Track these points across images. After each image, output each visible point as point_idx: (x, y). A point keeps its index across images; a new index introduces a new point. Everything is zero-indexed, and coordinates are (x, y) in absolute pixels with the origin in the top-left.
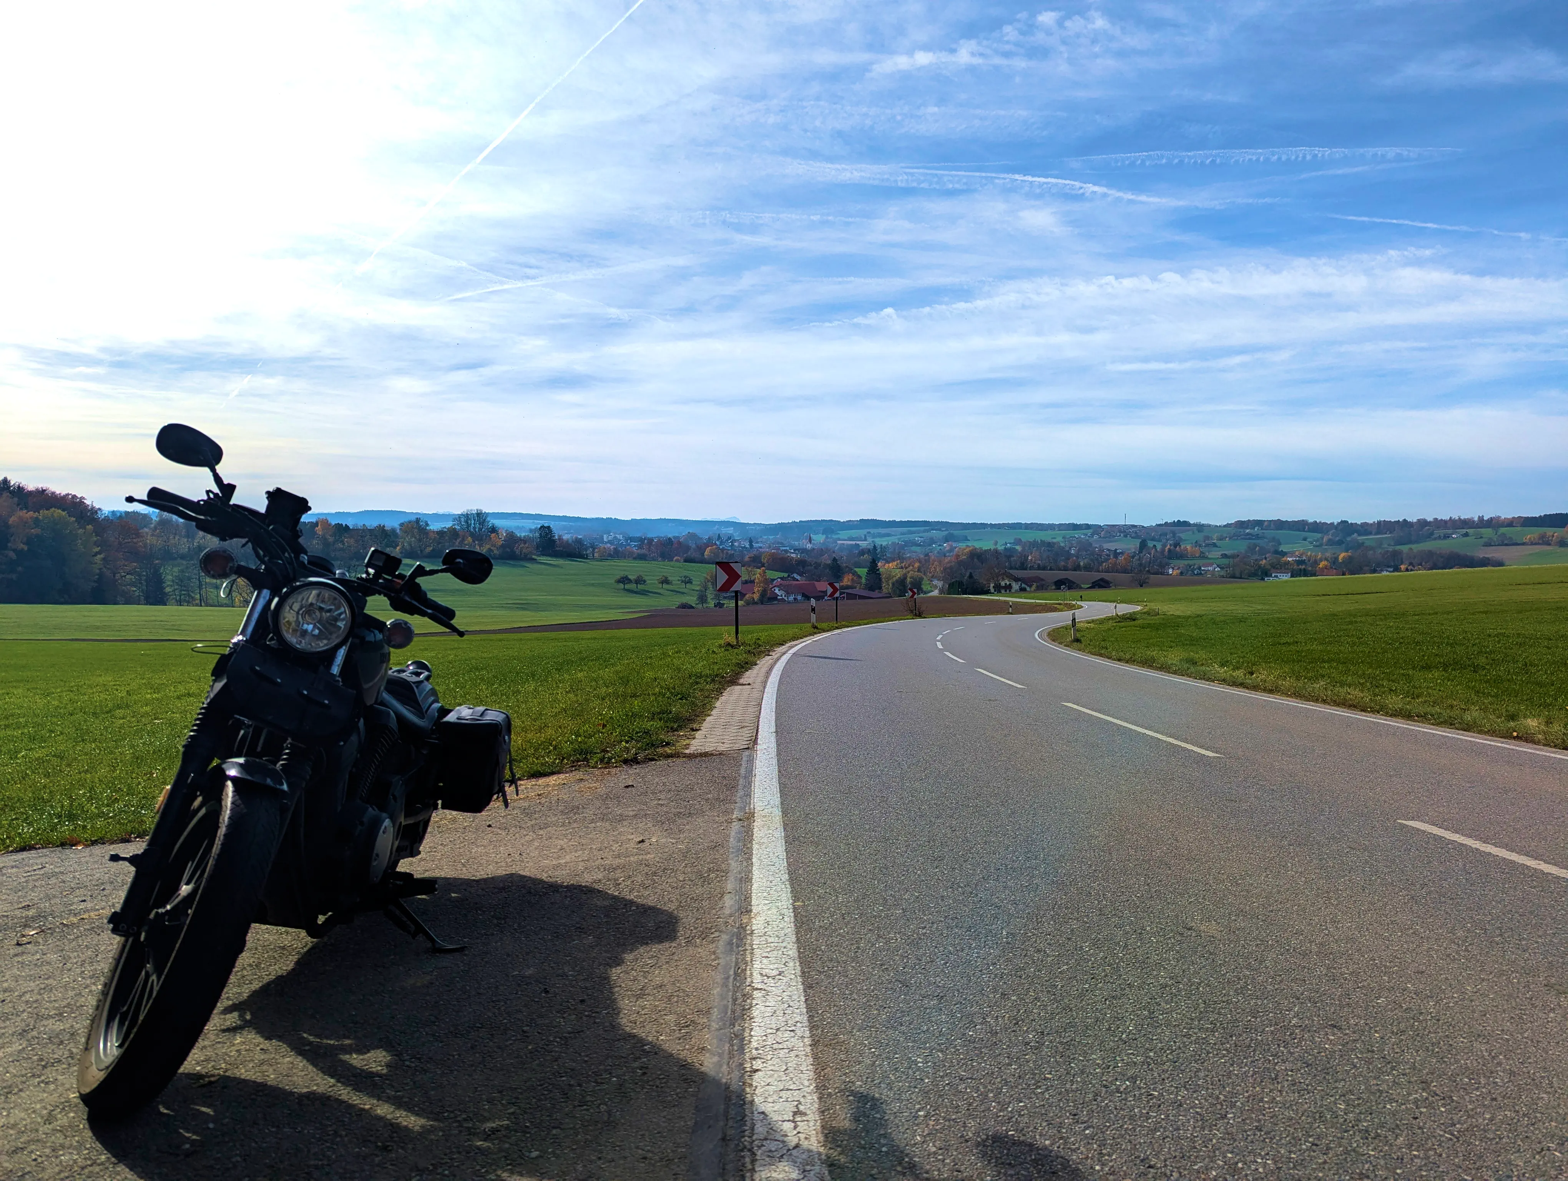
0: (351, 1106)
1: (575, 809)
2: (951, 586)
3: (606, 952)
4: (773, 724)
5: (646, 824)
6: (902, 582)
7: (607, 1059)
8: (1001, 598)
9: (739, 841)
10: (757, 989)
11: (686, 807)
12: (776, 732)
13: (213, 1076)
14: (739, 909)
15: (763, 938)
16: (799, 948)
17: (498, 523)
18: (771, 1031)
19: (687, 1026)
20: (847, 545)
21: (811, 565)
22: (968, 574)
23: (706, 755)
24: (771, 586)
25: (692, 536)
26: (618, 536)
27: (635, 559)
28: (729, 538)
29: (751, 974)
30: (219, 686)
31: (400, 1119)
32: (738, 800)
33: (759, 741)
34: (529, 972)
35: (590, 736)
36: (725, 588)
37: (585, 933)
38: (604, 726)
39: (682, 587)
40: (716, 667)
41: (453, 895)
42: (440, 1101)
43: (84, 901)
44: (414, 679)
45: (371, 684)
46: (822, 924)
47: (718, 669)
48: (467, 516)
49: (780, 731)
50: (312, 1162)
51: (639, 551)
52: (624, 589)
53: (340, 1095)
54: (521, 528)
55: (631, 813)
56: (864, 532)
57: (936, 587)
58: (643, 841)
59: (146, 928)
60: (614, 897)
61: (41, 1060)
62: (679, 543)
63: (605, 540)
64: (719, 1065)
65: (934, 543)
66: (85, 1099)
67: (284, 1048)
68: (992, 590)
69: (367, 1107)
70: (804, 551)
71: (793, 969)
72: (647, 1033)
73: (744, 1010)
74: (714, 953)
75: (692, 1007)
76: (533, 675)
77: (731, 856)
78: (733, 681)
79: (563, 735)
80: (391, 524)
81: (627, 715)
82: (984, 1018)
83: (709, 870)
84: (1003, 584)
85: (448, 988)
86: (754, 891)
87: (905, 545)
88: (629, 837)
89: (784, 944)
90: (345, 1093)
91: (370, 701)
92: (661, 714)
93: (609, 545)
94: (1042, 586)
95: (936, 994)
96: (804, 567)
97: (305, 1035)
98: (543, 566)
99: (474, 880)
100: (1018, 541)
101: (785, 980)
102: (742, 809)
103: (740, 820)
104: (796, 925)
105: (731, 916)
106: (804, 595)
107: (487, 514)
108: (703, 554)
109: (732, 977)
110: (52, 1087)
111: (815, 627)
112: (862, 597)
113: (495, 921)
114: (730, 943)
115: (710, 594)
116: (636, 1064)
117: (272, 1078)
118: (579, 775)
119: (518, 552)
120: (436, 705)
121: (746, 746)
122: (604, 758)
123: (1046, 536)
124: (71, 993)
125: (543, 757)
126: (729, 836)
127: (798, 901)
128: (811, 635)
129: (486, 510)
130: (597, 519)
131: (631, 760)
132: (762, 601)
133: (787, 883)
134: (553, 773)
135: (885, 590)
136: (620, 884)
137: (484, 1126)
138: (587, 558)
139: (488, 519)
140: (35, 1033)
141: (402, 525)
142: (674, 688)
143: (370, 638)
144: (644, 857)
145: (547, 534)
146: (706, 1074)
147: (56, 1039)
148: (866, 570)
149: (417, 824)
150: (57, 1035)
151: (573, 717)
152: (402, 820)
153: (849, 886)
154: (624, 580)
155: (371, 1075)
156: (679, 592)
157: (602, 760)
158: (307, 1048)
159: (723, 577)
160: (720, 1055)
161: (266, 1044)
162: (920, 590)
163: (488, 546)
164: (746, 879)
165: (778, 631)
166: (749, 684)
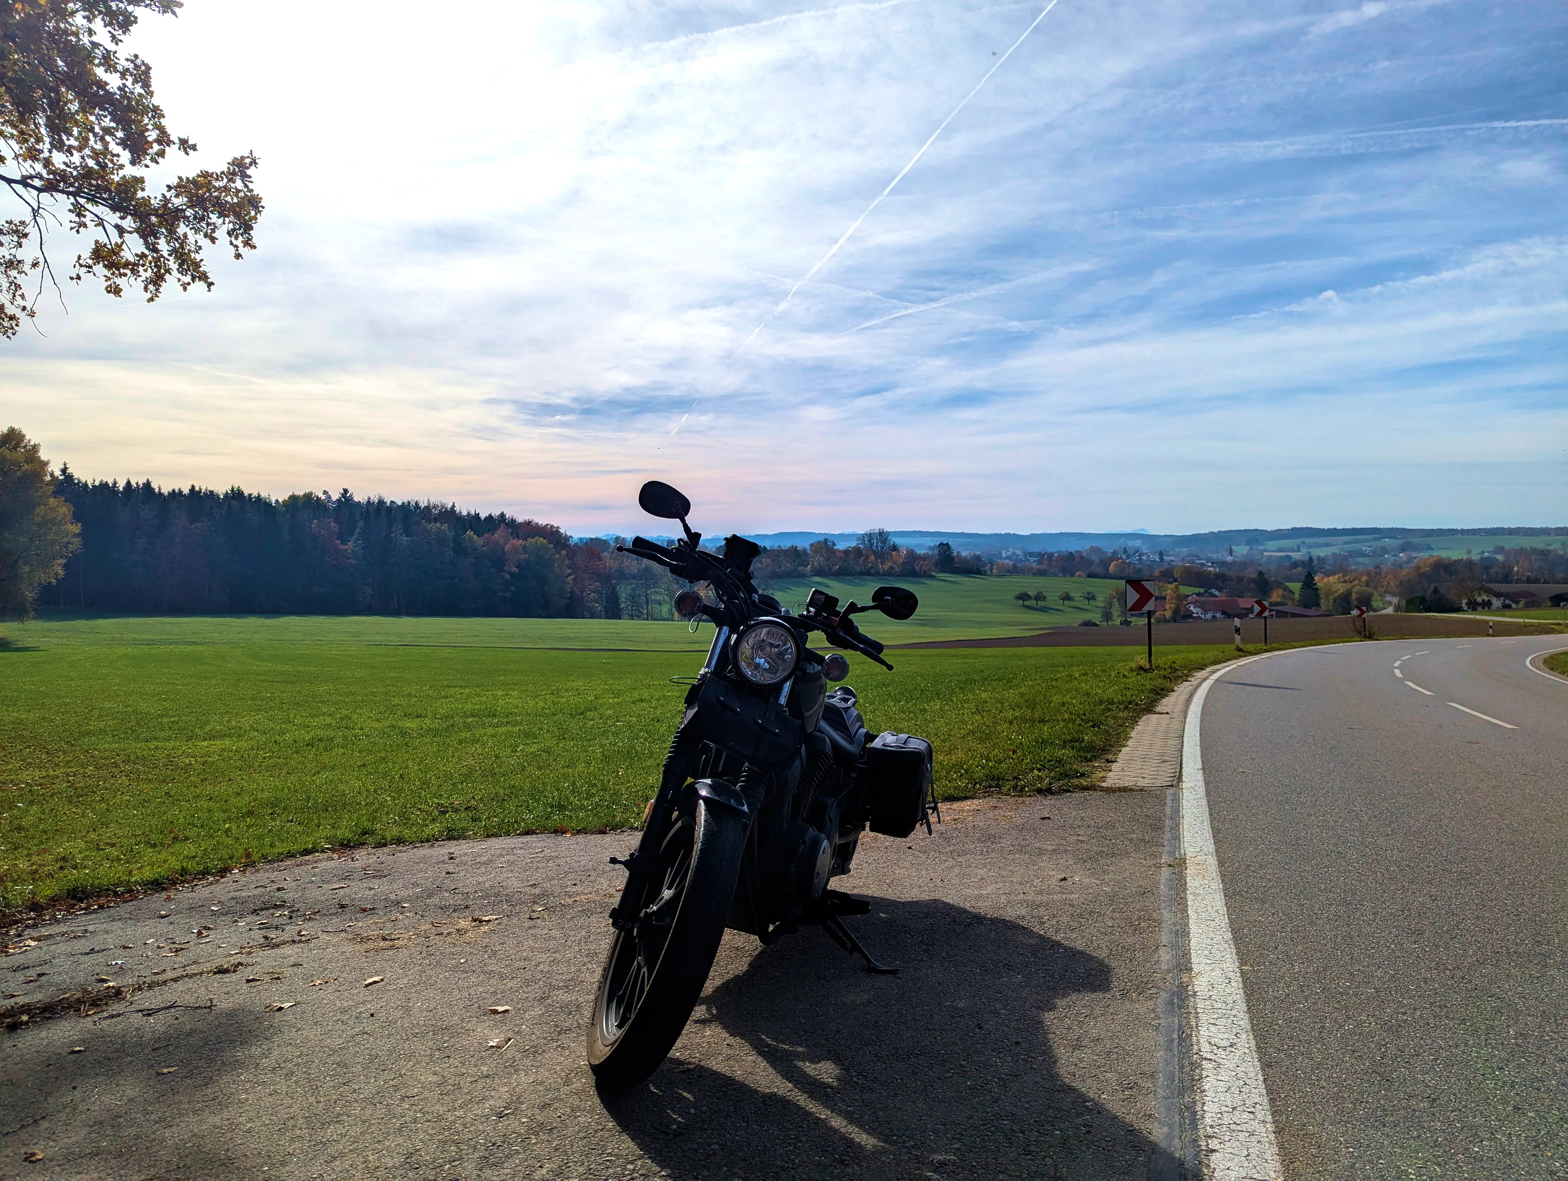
0: (808, 1114)
1: (992, 838)
2: (1410, 602)
3: (1037, 993)
4: (1199, 759)
5: (1067, 861)
6: (1346, 597)
7: (1048, 1109)
8: (1477, 617)
9: (1171, 889)
10: (1206, 1059)
11: (1108, 846)
12: (1203, 769)
13: (690, 1063)
14: (1178, 965)
15: (1207, 1003)
16: (1251, 1019)
17: (898, 541)
18: (1226, 1109)
19: (1130, 1088)
20: (1277, 557)
21: (1232, 580)
22: (1432, 588)
23: (1124, 790)
24: (1185, 603)
25: (1096, 550)
26: (1016, 551)
27: (1034, 574)
28: (1137, 551)
29: (1198, 1041)
30: (691, 713)
31: (853, 1135)
32: (1166, 843)
33: (1184, 779)
34: (961, 1004)
35: (1001, 763)
36: (1138, 606)
37: (1014, 971)
38: (1014, 752)
39: (1085, 604)
40: (1128, 694)
41: (882, 915)
42: (888, 1122)
43: (575, 885)
44: (843, 705)
45: (811, 712)
46: (1276, 994)
47: (1132, 695)
48: (870, 536)
49: (1207, 768)
50: (779, 1163)
51: (1039, 567)
52: (1024, 606)
53: (798, 1101)
54: (920, 546)
55: (1050, 848)
56: (1298, 541)
57: (1390, 603)
58: (1065, 879)
59: (637, 924)
60: (1040, 936)
61: (557, 1026)
62: (1082, 557)
63: (1003, 555)
64: (1169, 1137)
65: (1387, 553)
66: (596, 1069)
67: (747, 1047)
68: (1465, 608)
69: (823, 1117)
70: (1223, 564)
71: (1246, 1042)
72: (1088, 1088)
73: (1193, 1080)
74: (1154, 1011)
75: (1133, 1068)
76: (938, 694)
77: (1163, 905)
78: (1149, 708)
79: (973, 758)
80: (803, 544)
81: (1037, 742)
82: (1492, 1133)
83: (1139, 918)
84: (1479, 600)
85: (885, 1010)
86: (1193, 948)
87: (1349, 556)
88: (1050, 873)
89: (1234, 1012)
90: (802, 1099)
91: (810, 730)
92: (1073, 742)
93: (1007, 561)
94: (1534, 602)
95: (1426, 1095)
96: (1223, 583)
97: (763, 1037)
98: (942, 583)
99: (900, 902)
100: (1500, 550)
101: (1238, 1053)
102: (1171, 853)
103: (1170, 866)
104: (1245, 992)
105: (1169, 971)
106: (1224, 613)
107: (889, 533)
108: (1108, 570)
109: (1176, 1041)
110: (567, 1052)
111: (1240, 650)
112: (1294, 615)
113: (924, 947)
114: (1170, 1003)
115: (1116, 612)
116: (1079, 1121)
117: (739, 1074)
118: (993, 802)
119: (917, 569)
120: (863, 731)
121: (1170, 783)
122: (1017, 786)
123: (1539, 543)
124: (573, 969)
125: (956, 780)
126: (1158, 882)
127: (1246, 965)
128: (1235, 658)
129: (888, 529)
130: (996, 535)
131: (1045, 790)
132: (1174, 619)
133: (1230, 942)
134: (966, 798)
135: (1324, 607)
136: (1044, 923)
137: (932, 1156)
138: (985, 575)
139: (890, 538)
140: (550, 1001)
141: (812, 545)
142: (1084, 714)
143: (810, 670)
144: (1068, 896)
145: (945, 551)
146: (1156, 1144)
147: (568, 1011)
148: (1299, 585)
149: (848, 844)
150: (567, 1006)
151: (982, 741)
152: (837, 840)
153: (1306, 954)
154: (1023, 597)
155: (825, 1086)
156: (1082, 609)
157: (1015, 788)
158: (766, 1049)
159: (1133, 596)
160: (1170, 1126)
161: (731, 1040)
162: (1370, 608)
163: (889, 564)
164: (1182, 932)
165: (1194, 654)
166: (1167, 713)
